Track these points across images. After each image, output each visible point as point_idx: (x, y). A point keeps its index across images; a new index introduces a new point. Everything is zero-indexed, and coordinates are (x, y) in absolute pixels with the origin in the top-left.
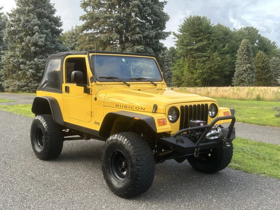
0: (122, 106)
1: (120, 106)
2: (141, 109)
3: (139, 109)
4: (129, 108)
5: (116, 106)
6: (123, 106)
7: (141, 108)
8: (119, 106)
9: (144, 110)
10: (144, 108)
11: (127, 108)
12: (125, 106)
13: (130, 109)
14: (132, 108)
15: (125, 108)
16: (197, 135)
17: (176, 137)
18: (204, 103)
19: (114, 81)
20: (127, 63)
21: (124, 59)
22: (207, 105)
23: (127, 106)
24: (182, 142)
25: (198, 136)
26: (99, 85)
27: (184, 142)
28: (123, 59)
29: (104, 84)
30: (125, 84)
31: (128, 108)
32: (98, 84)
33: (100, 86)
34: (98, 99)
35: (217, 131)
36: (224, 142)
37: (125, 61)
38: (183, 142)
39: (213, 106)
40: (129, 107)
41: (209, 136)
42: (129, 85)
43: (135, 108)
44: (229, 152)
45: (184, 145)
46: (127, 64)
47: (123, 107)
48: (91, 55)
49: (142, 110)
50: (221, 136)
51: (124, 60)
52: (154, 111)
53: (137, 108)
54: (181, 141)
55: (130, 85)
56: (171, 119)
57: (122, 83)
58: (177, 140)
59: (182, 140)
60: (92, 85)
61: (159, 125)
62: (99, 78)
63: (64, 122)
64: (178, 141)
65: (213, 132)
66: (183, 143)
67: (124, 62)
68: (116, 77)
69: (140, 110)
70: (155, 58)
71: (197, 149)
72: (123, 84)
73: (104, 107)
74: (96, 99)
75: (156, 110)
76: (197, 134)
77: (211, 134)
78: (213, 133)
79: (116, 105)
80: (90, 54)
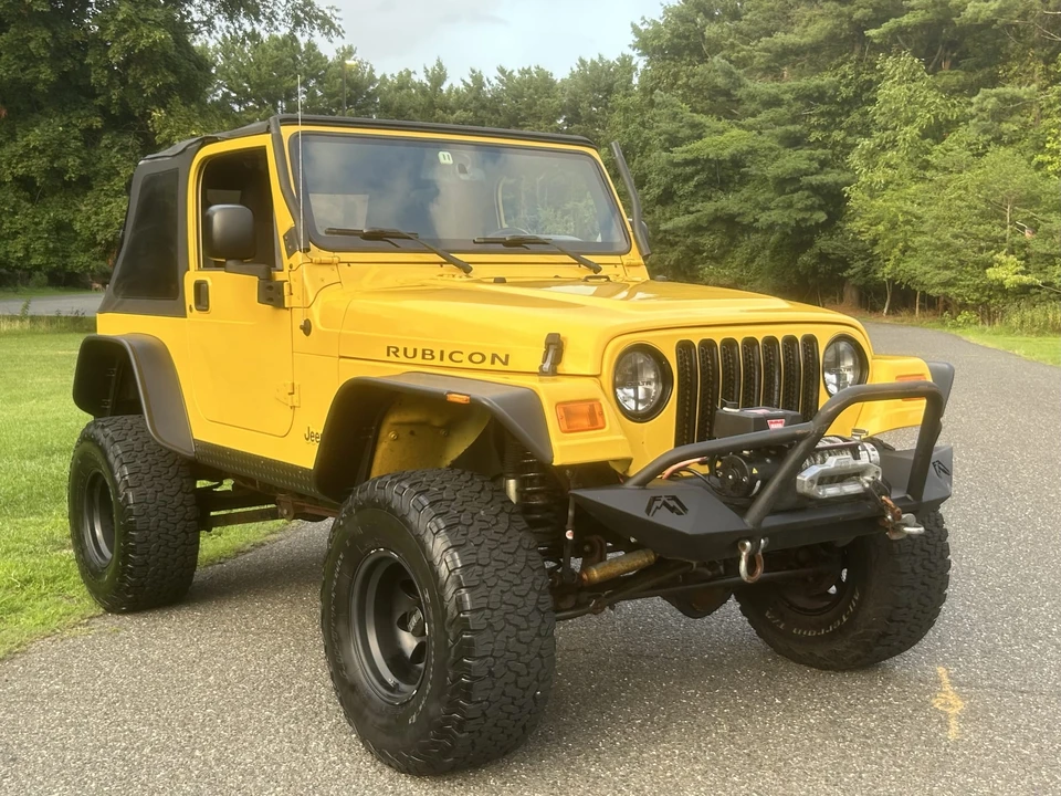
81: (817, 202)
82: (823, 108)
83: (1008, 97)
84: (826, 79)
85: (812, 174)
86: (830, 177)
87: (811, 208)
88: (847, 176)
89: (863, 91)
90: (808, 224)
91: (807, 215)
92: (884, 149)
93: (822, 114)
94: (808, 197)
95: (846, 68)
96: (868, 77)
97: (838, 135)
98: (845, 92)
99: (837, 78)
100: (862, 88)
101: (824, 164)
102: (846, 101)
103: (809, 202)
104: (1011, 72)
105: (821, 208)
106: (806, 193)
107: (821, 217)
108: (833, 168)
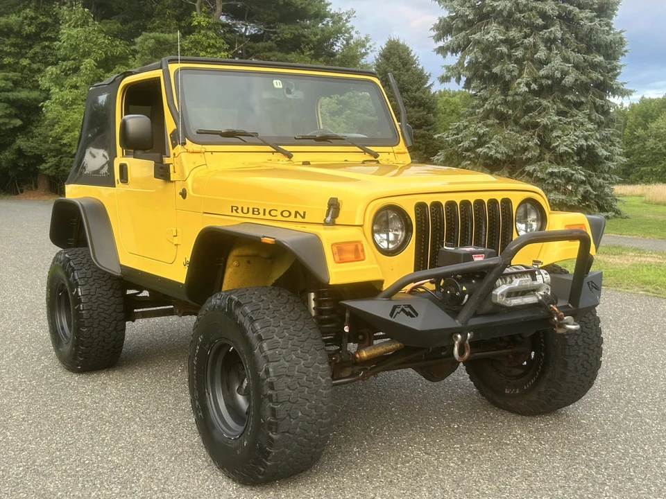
0: (245, 211)
1: (242, 208)
2: (296, 217)
3: (290, 214)
4: (264, 214)
5: (232, 211)
6: (248, 209)
7: (297, 212)
8: (239, 210)
9: (303, 217)
10: (304, 213)
11: (259, 213)
12: (253, 209)
13: (268, 216)
14: (272, 213)
15: (253, 214)
16: (463, 294)
17: (393, 297)
18: (499, 197)
19: (246, 143)
20: (289, 92)
21: (278, 81)
22: (507, 202)
23: (258, 209)
24: (408, 314)
25: (467, 296)
26: (193, 152)
27: (417, 315)
28: (275, 81)
29: (212, 152)
30: (279, 151)
31: (261, 216)
32: (191, 150)
33: (198, 155)
34: (190, 192)
35: (534, 279)
36: (557, 314)
37: (281, 86)
38: (412, 313)
39: (529, 206)
40: (265, 210)
41: (502, 295)
42: (289, 155)
43: (278, 214)
44: (587, 351)
45: (415, 324)
46: (289, 96)
47: (248, 212)
48: (173, 68)
49: (299, 219)
50: (545, 296)
51: (278, 84)
52: (329, 219)
53: (284, 214)
54: (408, 310)
55: (292, 156)
56: (384, 245)
57: (269, 148)
58: (395, 308)
59: (409, 306)
60: (174, 154)
61: (338, 260)
62: (197, 133)
63: (121, 266)
64: (398, 310)
65: (517, 283)
66: (412, 316)
67: (278, 89)
68: (249, 131)
69: (292, 218)
70: (378, 81)
71: (465, 337)
72: (273, 152)
73: (205, 215)
74: (184, 194)
75: (336, 215)
76: (464, 289)
77: (510, 289)
78: (517, 285)
79: (232, 207)
80: (169, 65)
81: (14, 112)
82: (13, 40)
83: (162, 40)
84: (13, 19)
85: (8, 91)
86: (23, 94)
87: (10, 116)
88: (34, 94)
89: (42, 31)
90: (8, 127)
91: (7, 120)
92: (66, 75)
93: (14, 45)
94: (6, 108)
95: (28, 10)
96: (44, 20)
97: (25, 62)
98: (28, 29)
99: (21, 19)
100: (40, 28)
101: (16, 83)
102: (29, 36)
103: (8, 112)
104: (155, 24)
105: (16, 116)
106: (6, 105)
107: (18, 122)
108: (23, 88)
